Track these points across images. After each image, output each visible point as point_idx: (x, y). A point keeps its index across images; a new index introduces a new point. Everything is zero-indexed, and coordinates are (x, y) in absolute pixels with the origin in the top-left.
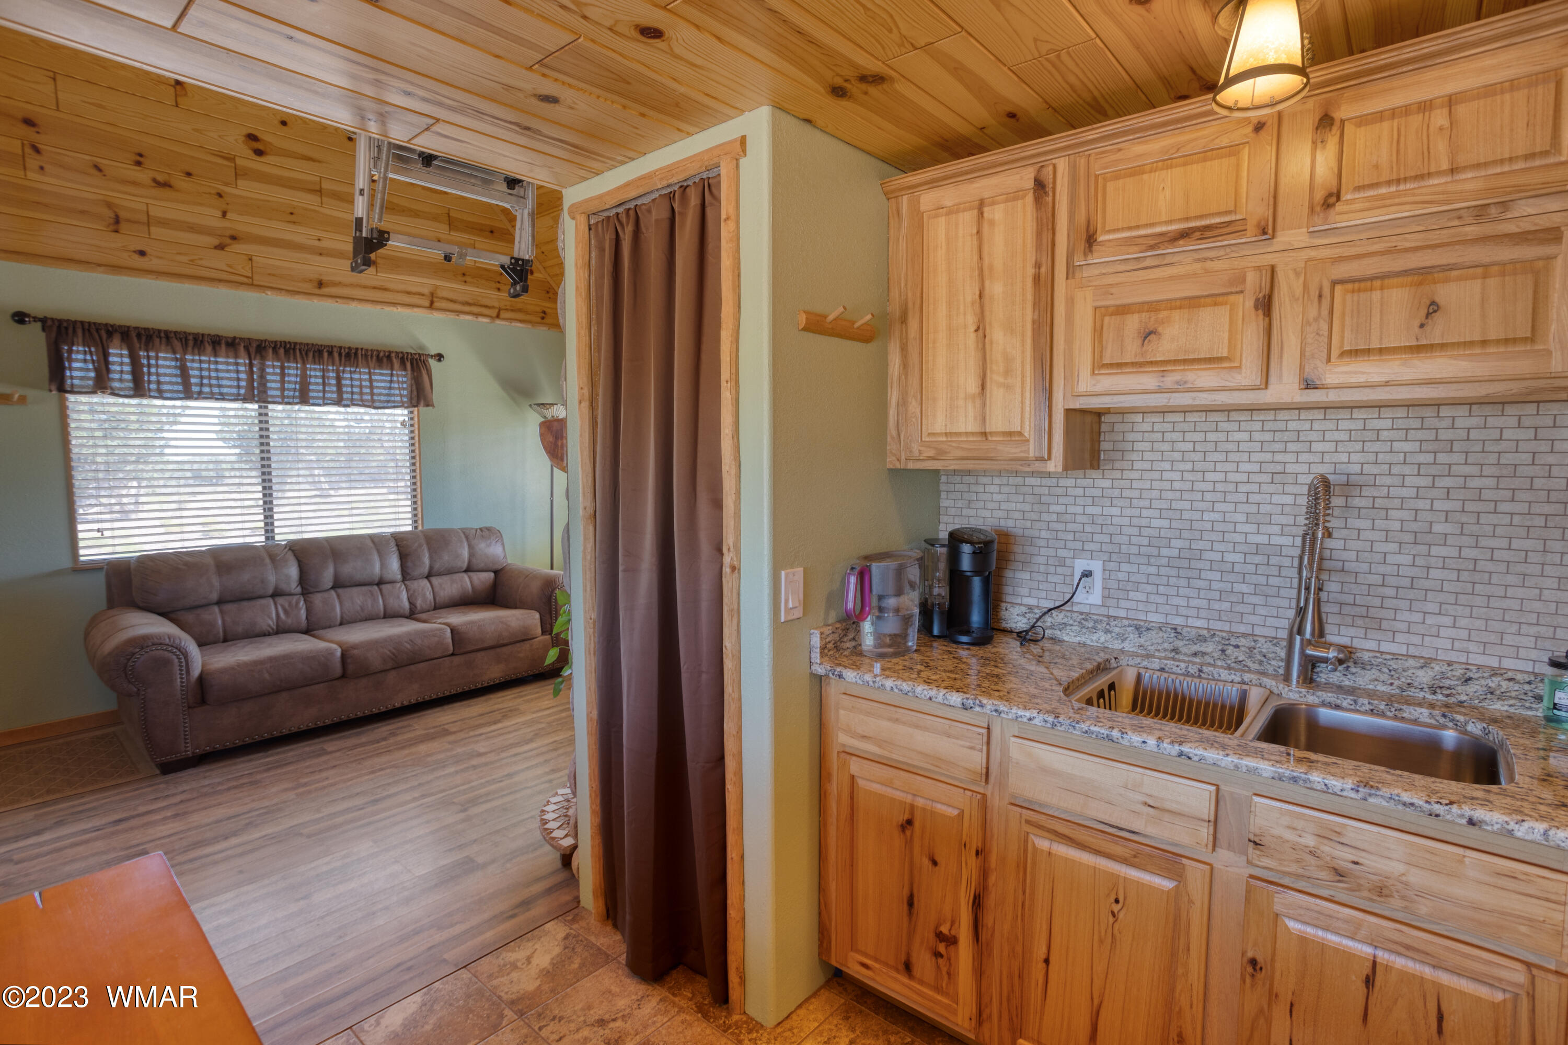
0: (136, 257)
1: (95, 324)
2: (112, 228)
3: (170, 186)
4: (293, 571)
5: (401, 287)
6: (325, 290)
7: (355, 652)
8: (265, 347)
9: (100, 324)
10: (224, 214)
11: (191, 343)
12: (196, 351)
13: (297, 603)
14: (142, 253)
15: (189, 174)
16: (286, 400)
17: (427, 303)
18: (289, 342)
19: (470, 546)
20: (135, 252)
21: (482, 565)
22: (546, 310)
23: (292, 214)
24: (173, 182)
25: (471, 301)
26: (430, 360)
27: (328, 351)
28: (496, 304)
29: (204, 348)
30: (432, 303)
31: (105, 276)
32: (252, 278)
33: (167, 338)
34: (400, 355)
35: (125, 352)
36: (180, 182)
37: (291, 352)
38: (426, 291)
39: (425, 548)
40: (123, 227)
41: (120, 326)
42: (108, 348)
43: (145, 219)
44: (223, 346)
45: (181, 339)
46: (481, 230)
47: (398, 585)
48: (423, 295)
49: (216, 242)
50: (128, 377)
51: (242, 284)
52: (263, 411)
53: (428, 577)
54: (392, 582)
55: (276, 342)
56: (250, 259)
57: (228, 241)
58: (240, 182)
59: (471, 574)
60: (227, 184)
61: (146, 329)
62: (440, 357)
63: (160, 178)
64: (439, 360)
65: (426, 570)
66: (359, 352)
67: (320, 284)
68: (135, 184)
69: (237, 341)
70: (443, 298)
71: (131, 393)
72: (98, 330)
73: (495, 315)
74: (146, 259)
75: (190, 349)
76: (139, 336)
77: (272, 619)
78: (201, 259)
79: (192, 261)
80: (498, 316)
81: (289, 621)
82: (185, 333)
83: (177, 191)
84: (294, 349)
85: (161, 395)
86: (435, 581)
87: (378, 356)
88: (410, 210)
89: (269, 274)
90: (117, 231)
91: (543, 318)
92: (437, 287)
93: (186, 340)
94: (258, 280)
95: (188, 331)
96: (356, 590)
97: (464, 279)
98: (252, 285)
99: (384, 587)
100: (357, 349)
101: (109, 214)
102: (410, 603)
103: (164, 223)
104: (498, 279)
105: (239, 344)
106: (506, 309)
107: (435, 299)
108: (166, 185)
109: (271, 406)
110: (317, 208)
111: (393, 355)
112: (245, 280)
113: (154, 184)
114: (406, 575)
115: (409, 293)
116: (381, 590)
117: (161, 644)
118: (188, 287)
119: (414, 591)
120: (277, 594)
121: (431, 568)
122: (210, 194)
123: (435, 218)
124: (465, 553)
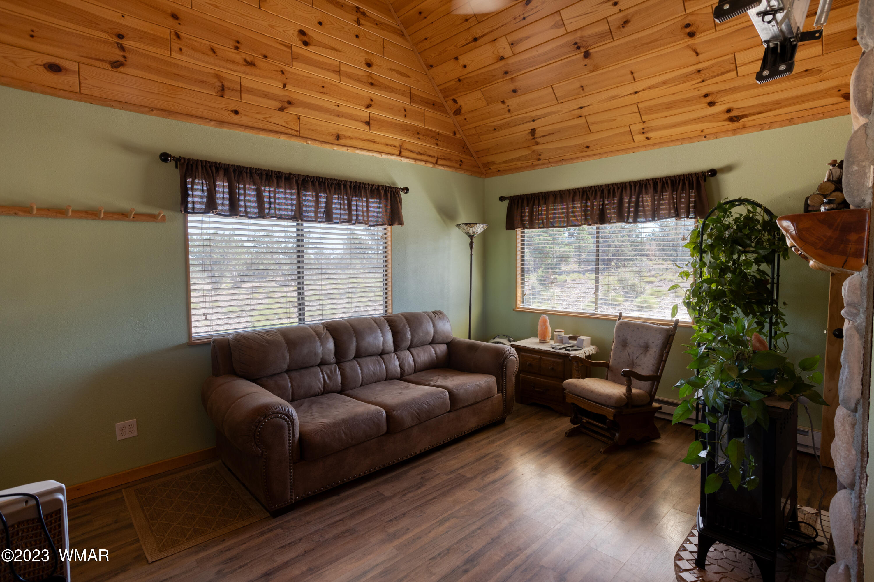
0: (233, 114)
1: (209, 162)
2: (220, 93)
3: (254, 65)
4: (331, 345)
5: (384, 141)
6: (341, 141)
7: (395, 412)
8: (307, 181)
9: (212, 162)
10: (285, 85)
11: (264, 177)
12: (267, 183)
13: (335, 370)
14: (236, 112)
15: (265, 57)
16: (319, 220)
17: (398, 153)
18: (321, 177)
19: (434, 325)
20: (232, 111)
21: (440, 339)
22: (463, 160)
23: (323, 87)
24: (257, 62)
25: (422, 152)
26: (401, 193)
27: (343, 184)
28: (436, 155)
29: (273, 181)
30: (400, 152)
31: (213, 128)
32: (299, 132)
33: (251, 173)
34: (385, 188)
35: (226, 184)
36: (260, 62)
37: (323, 184)
38: (397, 144)
39: (407, 326)
40: (227, 92)
41: (224, 164)
42: (216, 181)
43: (238, 88)
44: (283, 180)
45: (259, 174)
46: (428, 103)
47: (393, 355)
48: (395, 147)
49: (279, 105)
50: (227, 202)
51: (293, 135)
52: (300, 227)
53: (408, 349)
54: (389, 353)
55: (314, 177)
56: (299, 118)
57: (286, 105)
58: (294, 63)
59: (434, 345)
60: (287, 65)
61: (239, 167)
62: (406, 190)
63: (249, 59)
64: (406, 193)
65: (408, 343)
66: (362, 185)
67: (338, 137)
68: (234, 62)
69: (292, 176)
70: (407, 149)
71: (228, 214)
72: (210, 167)
73: (435, 162)
74: (239, 116)
75: (263, 181)
76: (234, 171)
77: (320, 382)
78: (270, 117)
79: (265, 118)
80: (436, 163)
81: (331, 384)
82: (261, 169)
83: (258, 68)
84: (324, 183)
85: (246, 215)
86: (414, 351)
87: (371, 189)
88: (389, 87)
89: (309, 129)
90: (222, 96)
91: (461, 165)
92: (403, 141)
93: (262, 174)
94: (303, 133)
95: (263, 168)
96: (369, 359)
97: (418, 136)
98: (299, 136)
99: (385, 356)
100: (360, 183)
101: (218, 83)
102: (401, 368)
103: (251, 91)
104: (437, 137)
105: (293, 178)
106: (441, 158)
107: (402, 150)
108: (251, 64)
109: (306, 224)
110: (338, 84)
111: (381, 188)
112: (295, 133)
113: (245, 63)
114: (397, 347)
115: (388, 145)
116: (383, 359)
117: (277, 413)
118: (262, 136)
119: (403, 360)
120: (323, 363)
121: (412, 341)
122: (277, 71)
123: (403, 94)
124: (431, 330)
